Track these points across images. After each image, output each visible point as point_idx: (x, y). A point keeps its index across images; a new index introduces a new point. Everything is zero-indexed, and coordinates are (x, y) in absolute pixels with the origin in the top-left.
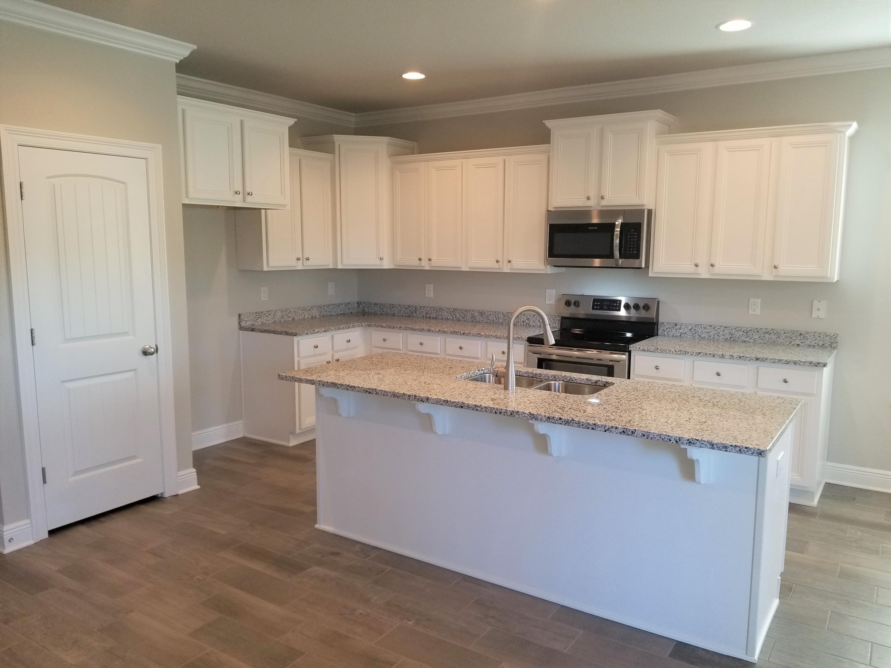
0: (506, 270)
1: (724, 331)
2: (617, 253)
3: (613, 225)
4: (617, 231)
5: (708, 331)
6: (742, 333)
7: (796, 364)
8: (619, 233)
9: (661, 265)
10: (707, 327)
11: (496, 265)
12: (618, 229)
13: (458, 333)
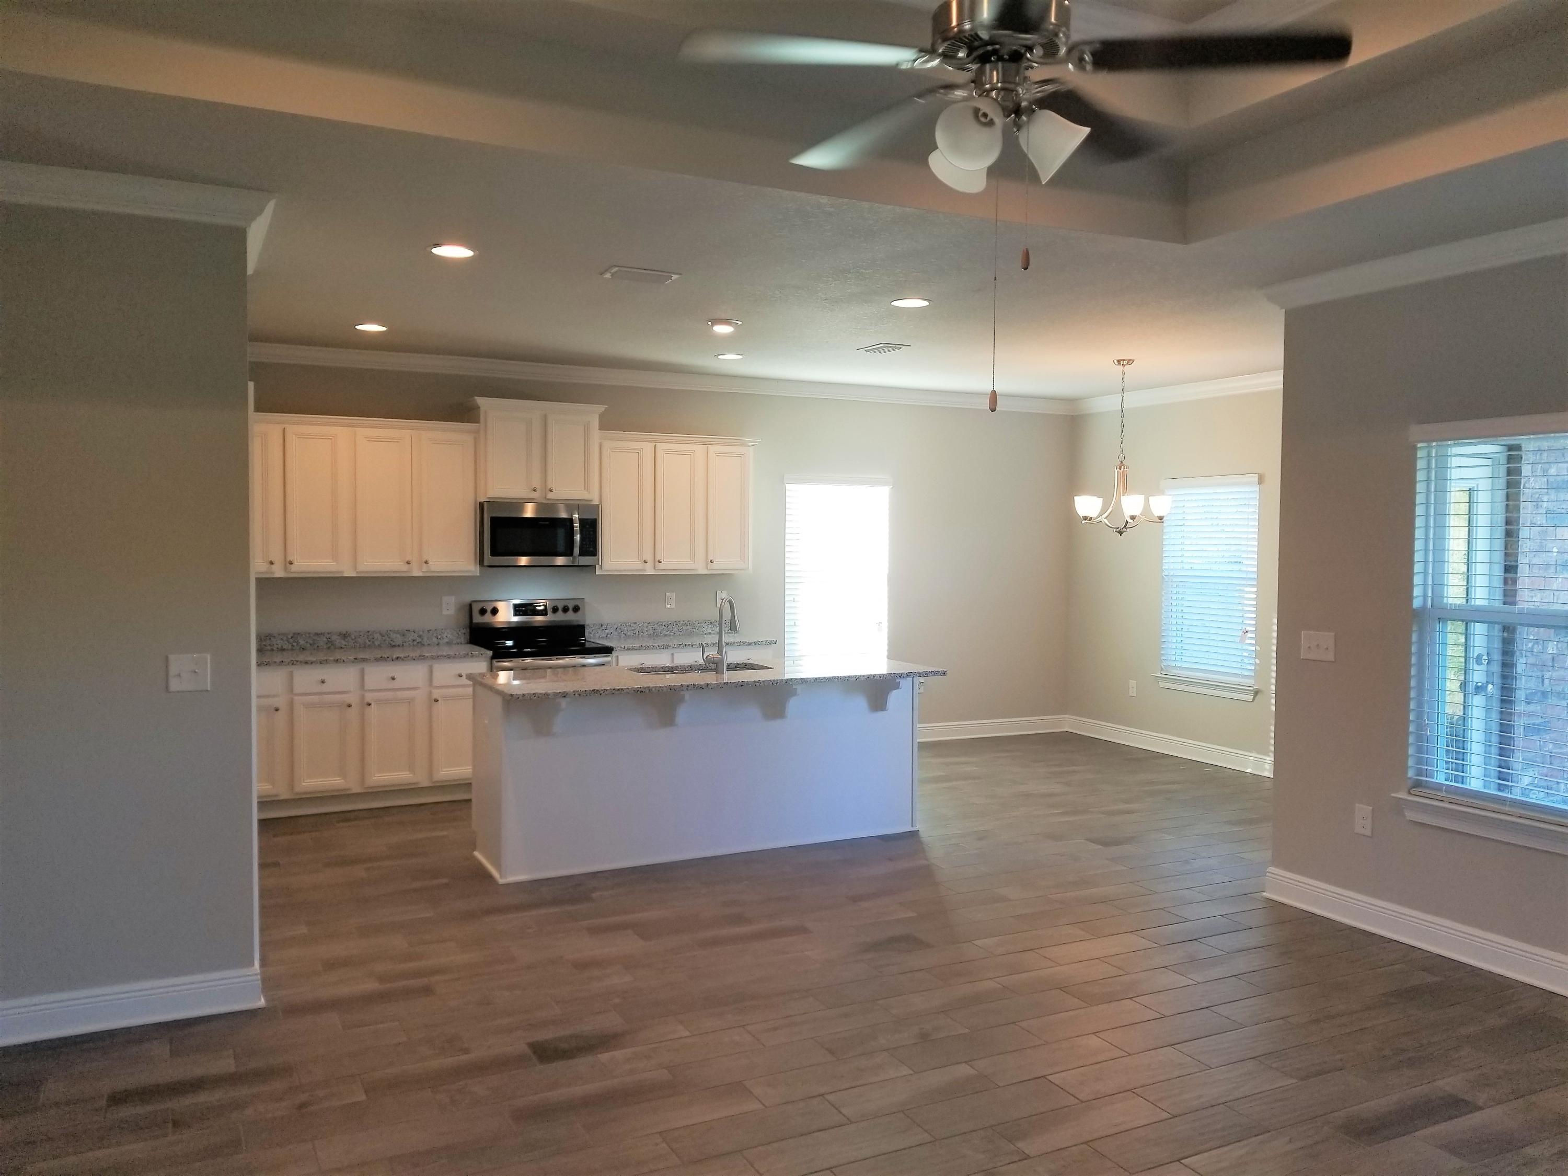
0: (416, 573)
1: (647, 627)
2: (577, 550)
3: (571, 521)
4: (577, 527)
5: (633, 628)
6: (664, 627)
7: (756, 644)
8: (578, 528)
9: (609, 562)
10: (632, 625)
11: (405, 568)
12: (577, 525)
13: (389, 659)
